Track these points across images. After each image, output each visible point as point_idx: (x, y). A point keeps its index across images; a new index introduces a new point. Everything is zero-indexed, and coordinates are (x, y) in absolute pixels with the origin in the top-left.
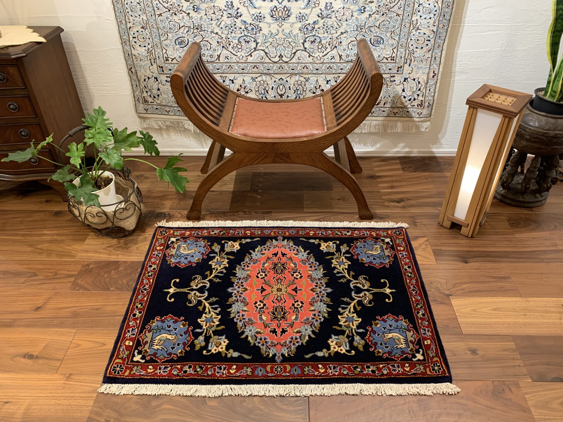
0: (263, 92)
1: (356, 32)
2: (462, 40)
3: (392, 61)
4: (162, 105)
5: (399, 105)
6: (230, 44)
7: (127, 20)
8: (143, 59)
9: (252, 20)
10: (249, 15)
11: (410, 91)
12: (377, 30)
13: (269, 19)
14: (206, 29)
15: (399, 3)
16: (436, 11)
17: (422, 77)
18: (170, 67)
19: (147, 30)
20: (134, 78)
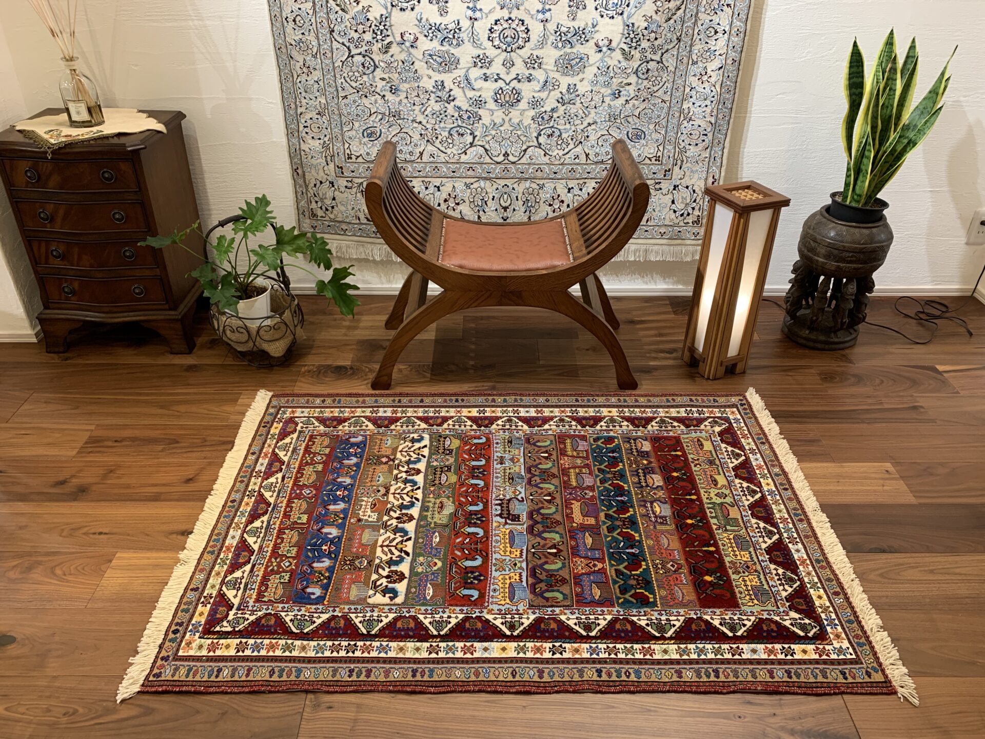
0: (480, 204)
1: (608, 123)
2: (749, 135)
3: (657, 162)
4: (337, 221)
5: (667, 223)
6: (437, 138)
7: (298, 103)
8: (317, 156)
9: (468, 105)
10: (465, 99)
11: (682, 203)
12: (637, 120)
13: (491, 105)
14: (405, 117)
15: (665, 87)
16: (713, 97)
17: (698, 183)
18: (352, 168)
19: (324, 117)
20: (300, 183)
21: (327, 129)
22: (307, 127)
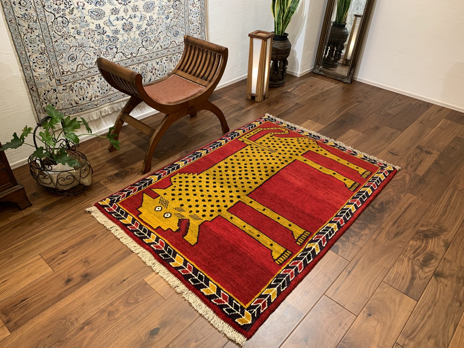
1: (166, 31)
6: (101, 53)
7: (26, 50)
8: (43, 77)
9: (112, 34)
10: (110, 31)
12: (176, 27)
13: (122, 32)
14: (86, 46)
15: (182, 11)
16: (199, 12)
18: (65, 79)
19: (45, 55)
20: (35, 95)
21: (47, 61)
22: (35, 62)
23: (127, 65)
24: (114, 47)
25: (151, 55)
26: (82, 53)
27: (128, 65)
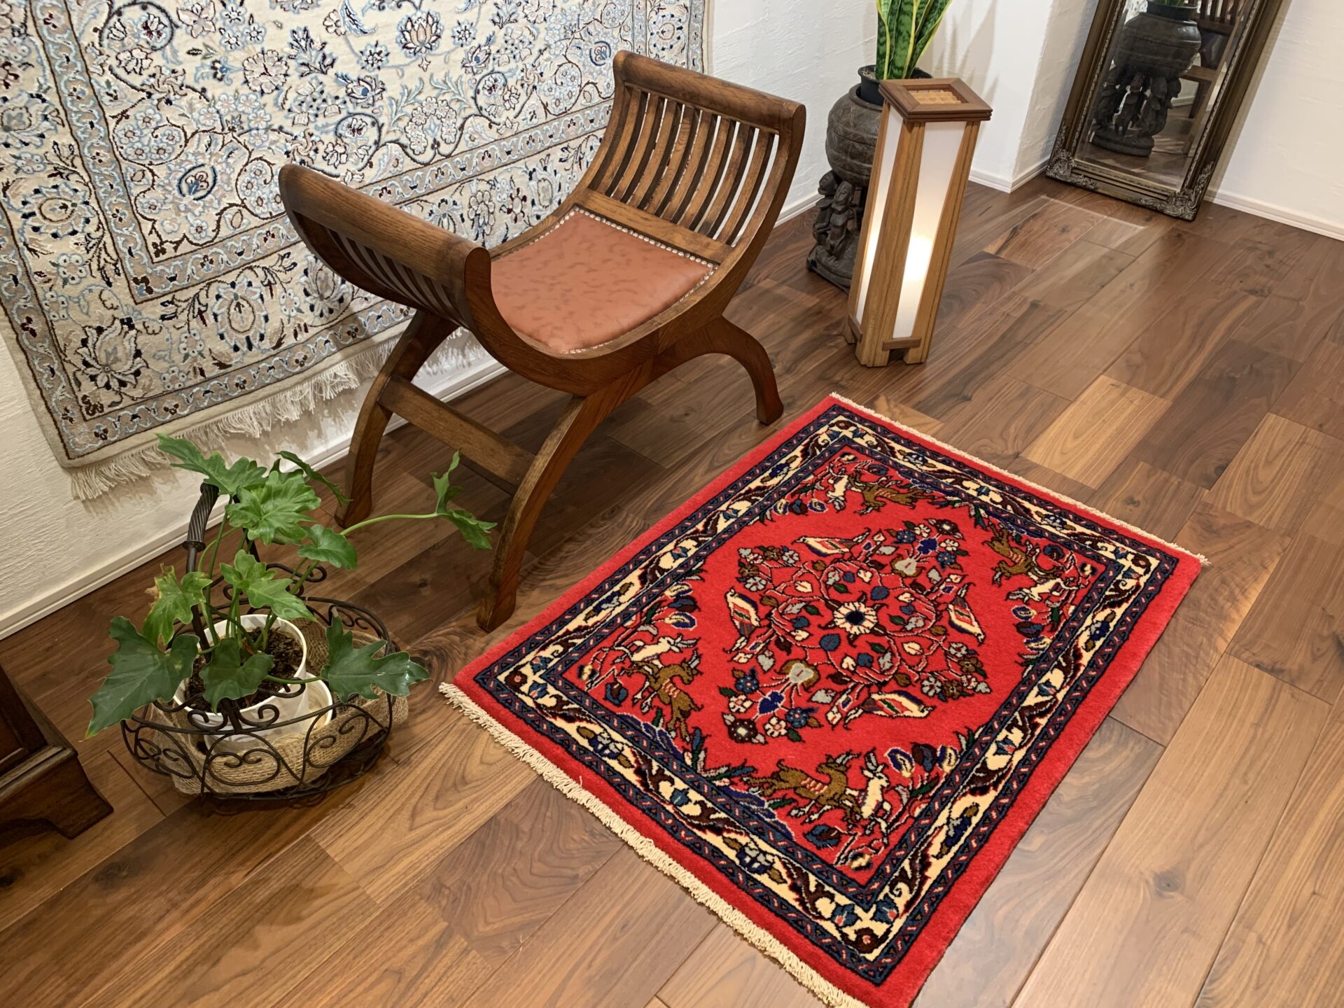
4: (151, 398)
6: (316, 151)
8: (75, 275)
9: (359, 67)
10: (352, 56)
12: (599, 27)
13: (398, 56)
14: (253, 124)
18: (170, 272)
20: (41, 350)
21: (87, 203)
22: (33, 214)
23: (419, 191)
24: (369, 120)
25: (507, 145)
26: (239, 159)
27: (423, 191)
